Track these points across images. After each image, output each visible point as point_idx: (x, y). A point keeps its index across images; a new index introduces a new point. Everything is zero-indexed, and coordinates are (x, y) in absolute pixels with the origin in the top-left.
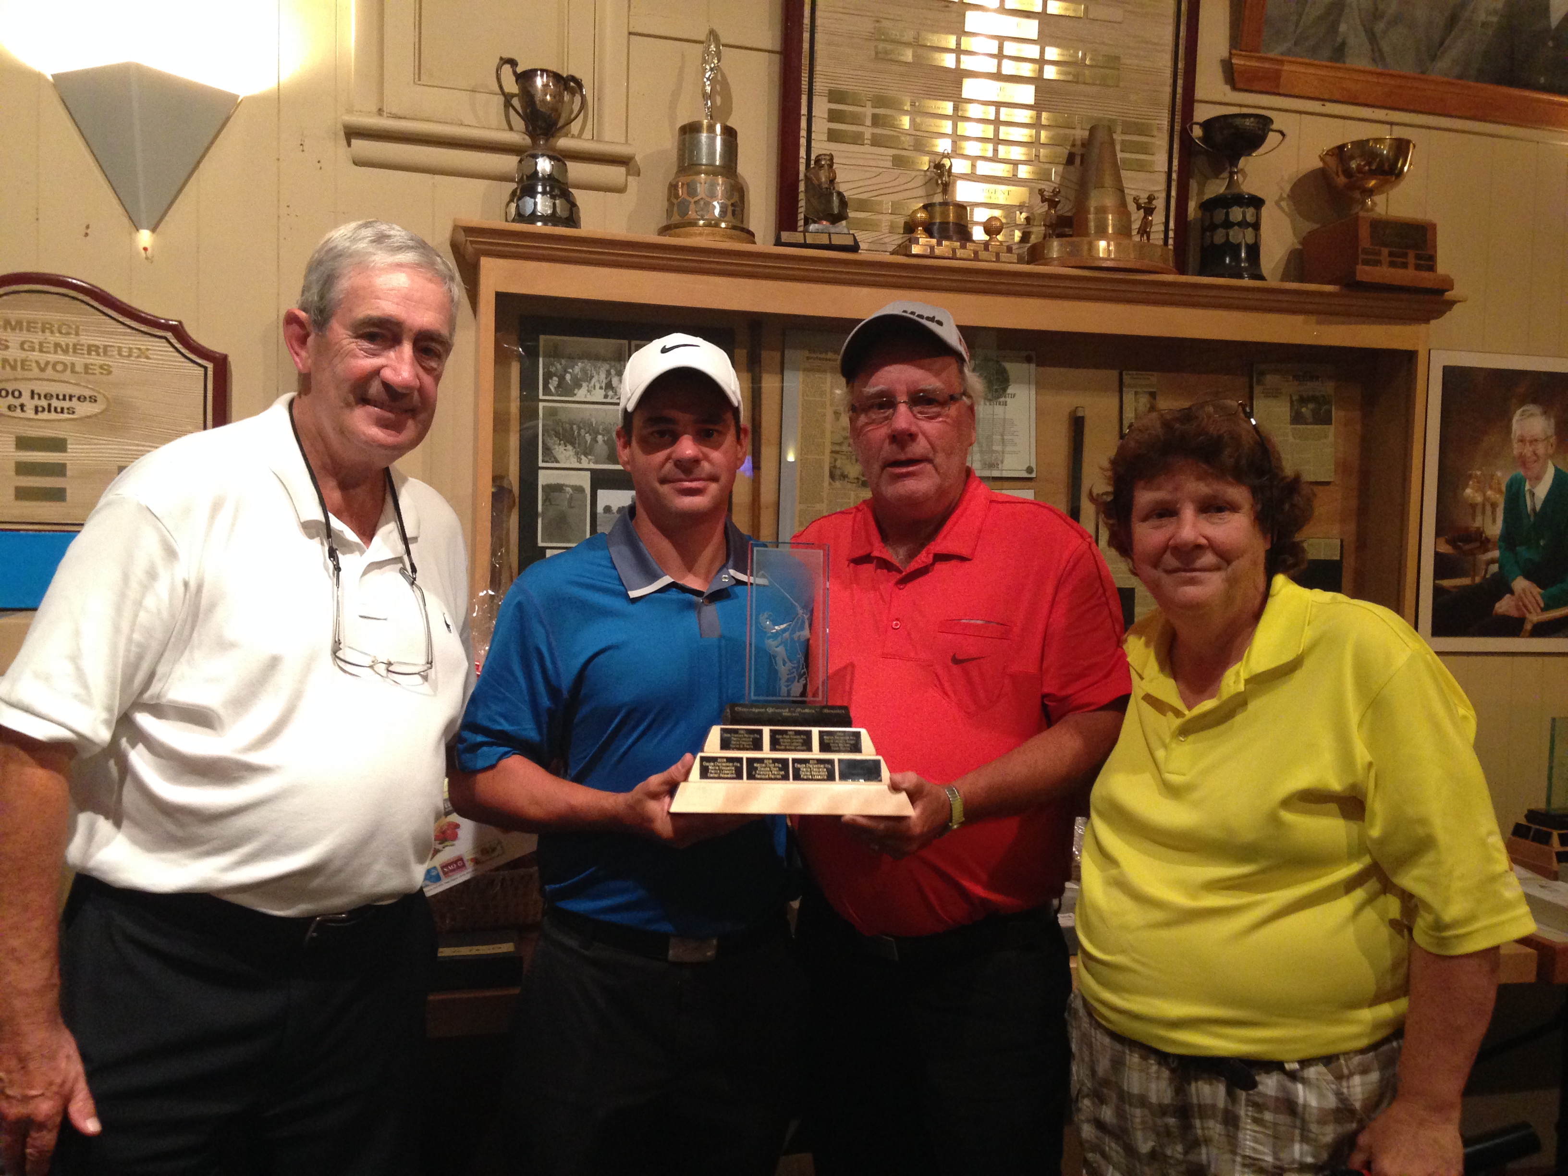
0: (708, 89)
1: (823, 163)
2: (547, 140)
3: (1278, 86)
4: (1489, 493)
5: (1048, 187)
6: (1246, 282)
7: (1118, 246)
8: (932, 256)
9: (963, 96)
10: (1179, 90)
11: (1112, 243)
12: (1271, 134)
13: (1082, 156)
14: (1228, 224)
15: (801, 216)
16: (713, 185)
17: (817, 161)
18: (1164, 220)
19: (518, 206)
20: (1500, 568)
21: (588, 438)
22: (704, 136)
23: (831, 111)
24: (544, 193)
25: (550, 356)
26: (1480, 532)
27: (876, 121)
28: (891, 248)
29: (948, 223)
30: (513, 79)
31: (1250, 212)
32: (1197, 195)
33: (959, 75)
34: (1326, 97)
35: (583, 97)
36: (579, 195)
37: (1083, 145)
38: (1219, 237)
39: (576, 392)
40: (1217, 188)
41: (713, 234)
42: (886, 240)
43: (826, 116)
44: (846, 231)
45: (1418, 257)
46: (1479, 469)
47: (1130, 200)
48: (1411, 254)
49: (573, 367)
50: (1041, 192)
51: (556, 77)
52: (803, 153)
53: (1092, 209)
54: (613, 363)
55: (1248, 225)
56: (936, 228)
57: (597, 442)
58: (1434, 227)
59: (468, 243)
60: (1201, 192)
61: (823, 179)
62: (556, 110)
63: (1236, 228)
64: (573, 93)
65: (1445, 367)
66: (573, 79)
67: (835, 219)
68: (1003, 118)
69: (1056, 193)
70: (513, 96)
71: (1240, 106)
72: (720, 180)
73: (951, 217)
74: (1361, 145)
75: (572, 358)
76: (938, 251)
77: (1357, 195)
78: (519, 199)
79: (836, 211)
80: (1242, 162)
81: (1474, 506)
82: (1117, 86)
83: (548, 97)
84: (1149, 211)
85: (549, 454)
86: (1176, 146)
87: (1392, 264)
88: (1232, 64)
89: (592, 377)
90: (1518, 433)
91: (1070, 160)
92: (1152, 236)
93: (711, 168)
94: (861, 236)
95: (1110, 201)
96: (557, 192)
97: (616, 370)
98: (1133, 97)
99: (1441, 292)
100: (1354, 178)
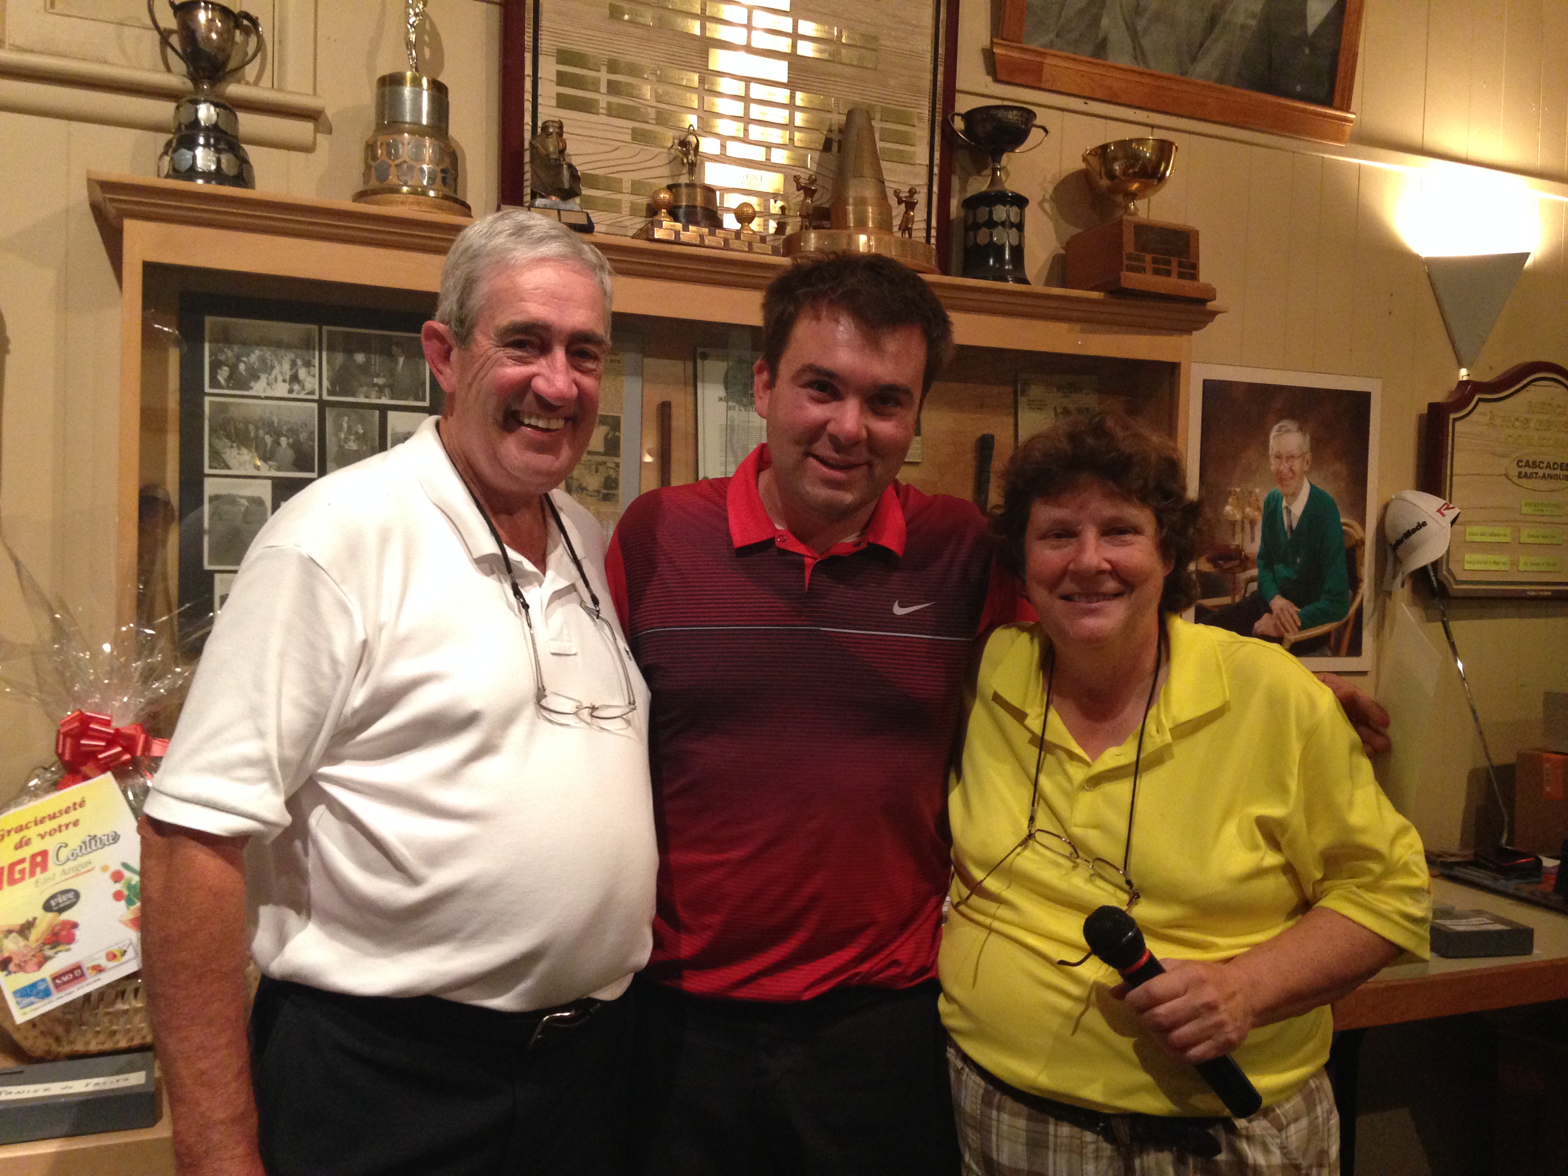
0: (413, 37)
1: (551, 130)
2: (212, 86)
3: (1040, 81)
4: (1248, 510)
5: (804, 176)
6: (1011, 285)
7: (879, 241)
8: (677, 242)
9: (711, 67)
10: (940, 77)
11: (873, 238)
12: (1034, 130)
13: (840, 142)
14: (991, 224)
15: (527, 190)
16: (420, 147)
17: (545, 128)
18: (925, 217)
19: (172, 159)
20: (1259, 587)
21: (268, 439)
22: (407, 91)
23: (560, 74)
24: (207, 145)
25: (218, 342)
26: (1239, 550)
27: (614, 88)
28: (631, 233)
29: (695, 207)
30: (170, 11)
31: (1014, 211)
32: (960, 191)
33: (707, 44)
34: (1086, 94)
35: (260, 37)
36: (253, 153)
37: (841, 131)
38: (982, 237)
39: (252, 384)
40: (979, 185)
41: (419, 204)
42: (627, 223)
43: (554, 78)
44: (577, 208)
45: (1180, 265)
46: (1239, 486)
47: (890, 193)
48: (1175, 262)
49: (248, 355)
50: (796, 179)
51: (225, 12)
52: (528, 119)
53: (851, 200)
54: (299, 352)
55: (1012, 225)
56: (681, 212)
57: (279, 444)
58: (1197, 233)
59: (107, 201)
60: (963, 189)
61: (551, 149)
62: (224, 50)
63: (1000, 227)
64: (246, 32)
65: (1205, 381)
66: (247, 16)
67: (568, 194)
68: (753, 95)
69: (811, 180)
70: (171, 32)
71: (1003, 99)
72: (427, 141)
73: (699, 201)
74: (1123, 145)
75: (247, 344)
76: (685, 236)
77: (1120, 198)
78: (175, 151)
79: (567, 186)
80: (1005, 158)
81: (1233, 524)
82: (876, 69)
83: (214, 36)
84: (911, 206)
85: (218, 459)
86: (937, 138)
87: (1156, 272)
88: (994, 53)
89: (273, 368)
90: (1275, 449)
91: (827, 146)
92: (914, 234)
93: (416, 127)
94: (595, 216)
95: (869, 192)
96: (222, 146)
97: (303, 359)
98: (892, 82)
99: (1203, 302)
100: (1117, 181)
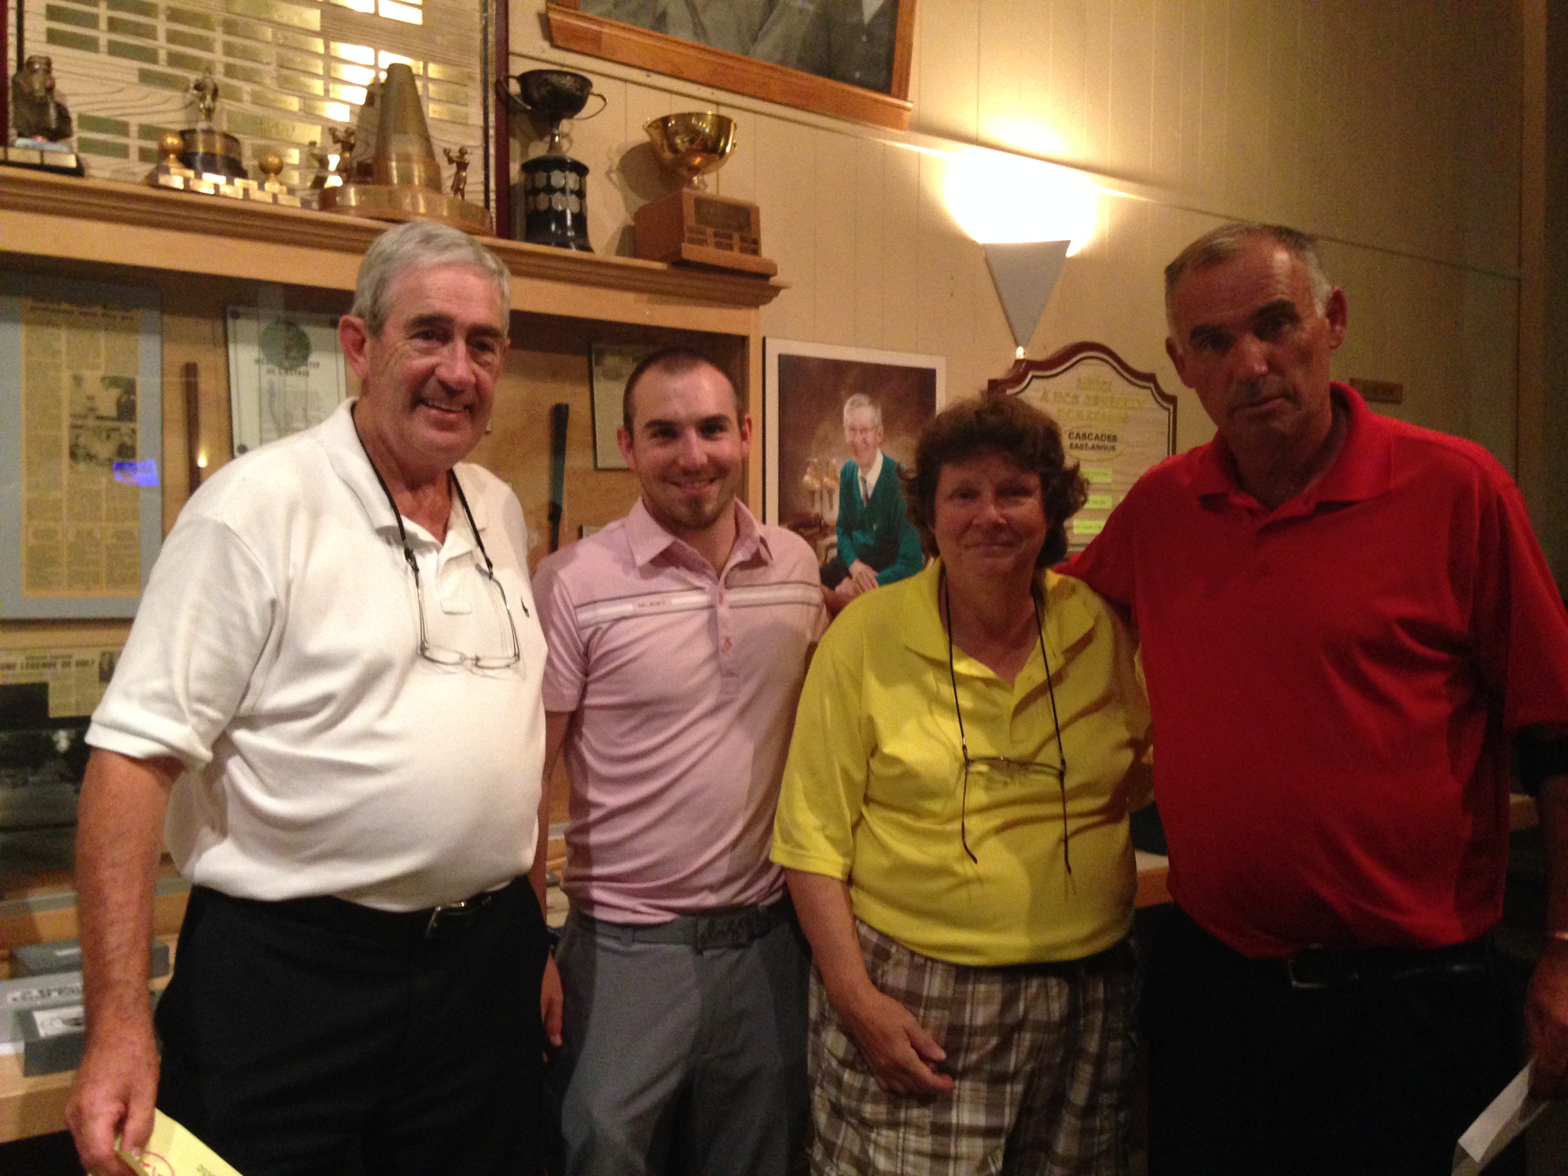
1: (38, 67)
3: (599, 50)
4: (826, 479)
5: (341, 129)
6: (573, 252)
7: (427, 202)
8: (187, 190)
10: (491, 38)
11: (418, 198)
12: (591, 98)
13: (382, 97)
14: (550, 190)
17: (33, 64)
18: (482, 178)
20: (839, 552)
23: (50, 8)
26: (819, 519)
27: (116, 25)
28: (138, 179)
29: (213, 155)
31: (573, 178)
32: (520, 154)
38: (542, 203)
40: (539, 150)
42: (136, 169)
43: (43, 12)
44: (66, 150)
45: (743, 239)
46: (816, 456)
47: (439, 153)
48: (736, 237)
50: (333, 132)
55: (573, 192)
56: (198, 159)
58: (757, 209)
60: (523, 152)
61: (37, 86)
63: (559, 194)
65: (780, 356)
67: (52, 135)
68: (281, 42)
69: (351, 135)
71: (561, 65)
73: (219, 149)
74: (684, 118)
76: (196, 185)
77: (684, 172)
79: (53, 126)
81: (812, 493)
84: (462, 166)
86: (493, 100)
87: (719, 245)
88: (549, 18)
90: (849, 421)
94: (90, 160)
95: (415, 149)
98: (439, 39)
99: (766, 277)
100: (679, 155)
